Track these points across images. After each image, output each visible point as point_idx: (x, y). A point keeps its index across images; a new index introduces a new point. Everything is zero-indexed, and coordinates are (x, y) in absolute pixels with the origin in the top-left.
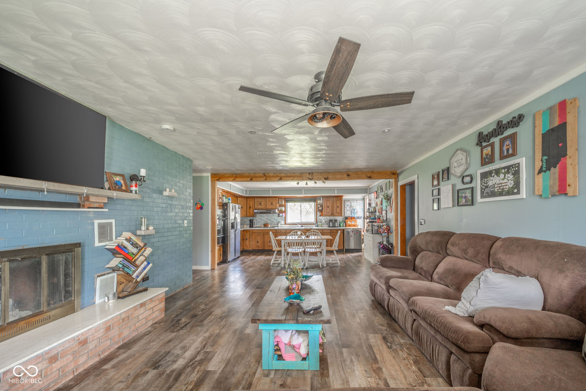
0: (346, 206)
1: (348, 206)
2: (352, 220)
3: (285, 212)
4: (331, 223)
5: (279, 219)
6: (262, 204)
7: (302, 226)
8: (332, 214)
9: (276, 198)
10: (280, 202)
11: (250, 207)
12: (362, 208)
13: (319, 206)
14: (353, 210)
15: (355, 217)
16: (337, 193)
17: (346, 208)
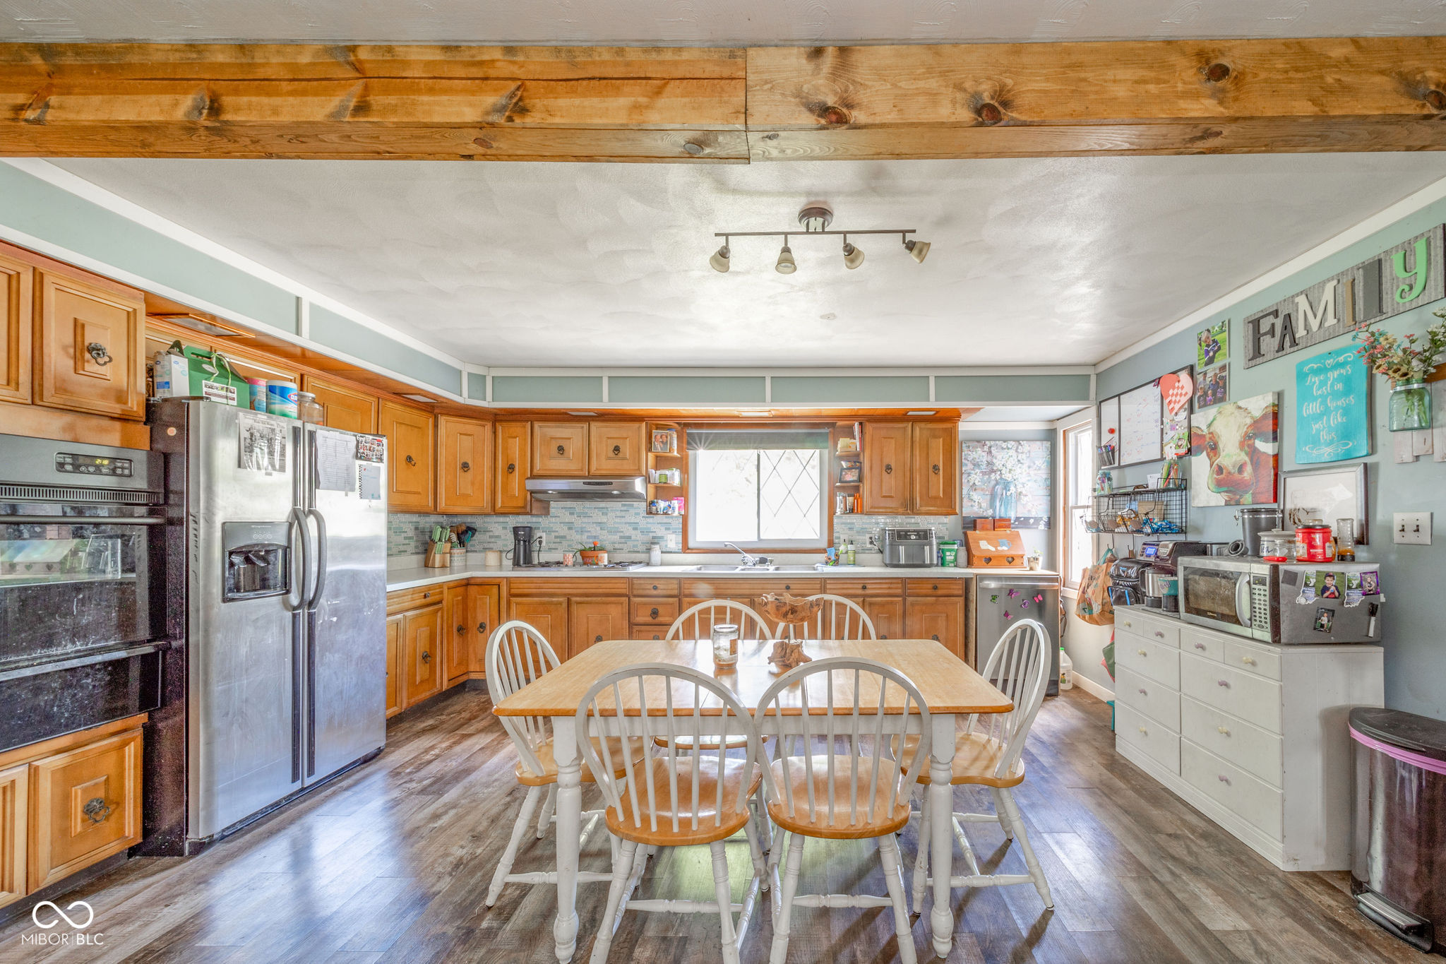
0: (970, 466)
1: (977, 465)
2: (1000, 532)
3: (682, 492)
4: (902, 549)
5: (655, 525)
6: (571, 449)
7: (763, 561)
8: (909, 507)
9: (636, 425)
10: (658, 446)
11: (511, 468)
12: (1045, 476)
13: (844, 464)
14: (999, 488)
15: (1010, 520)
16: (936, 400)
17: (969, 474)
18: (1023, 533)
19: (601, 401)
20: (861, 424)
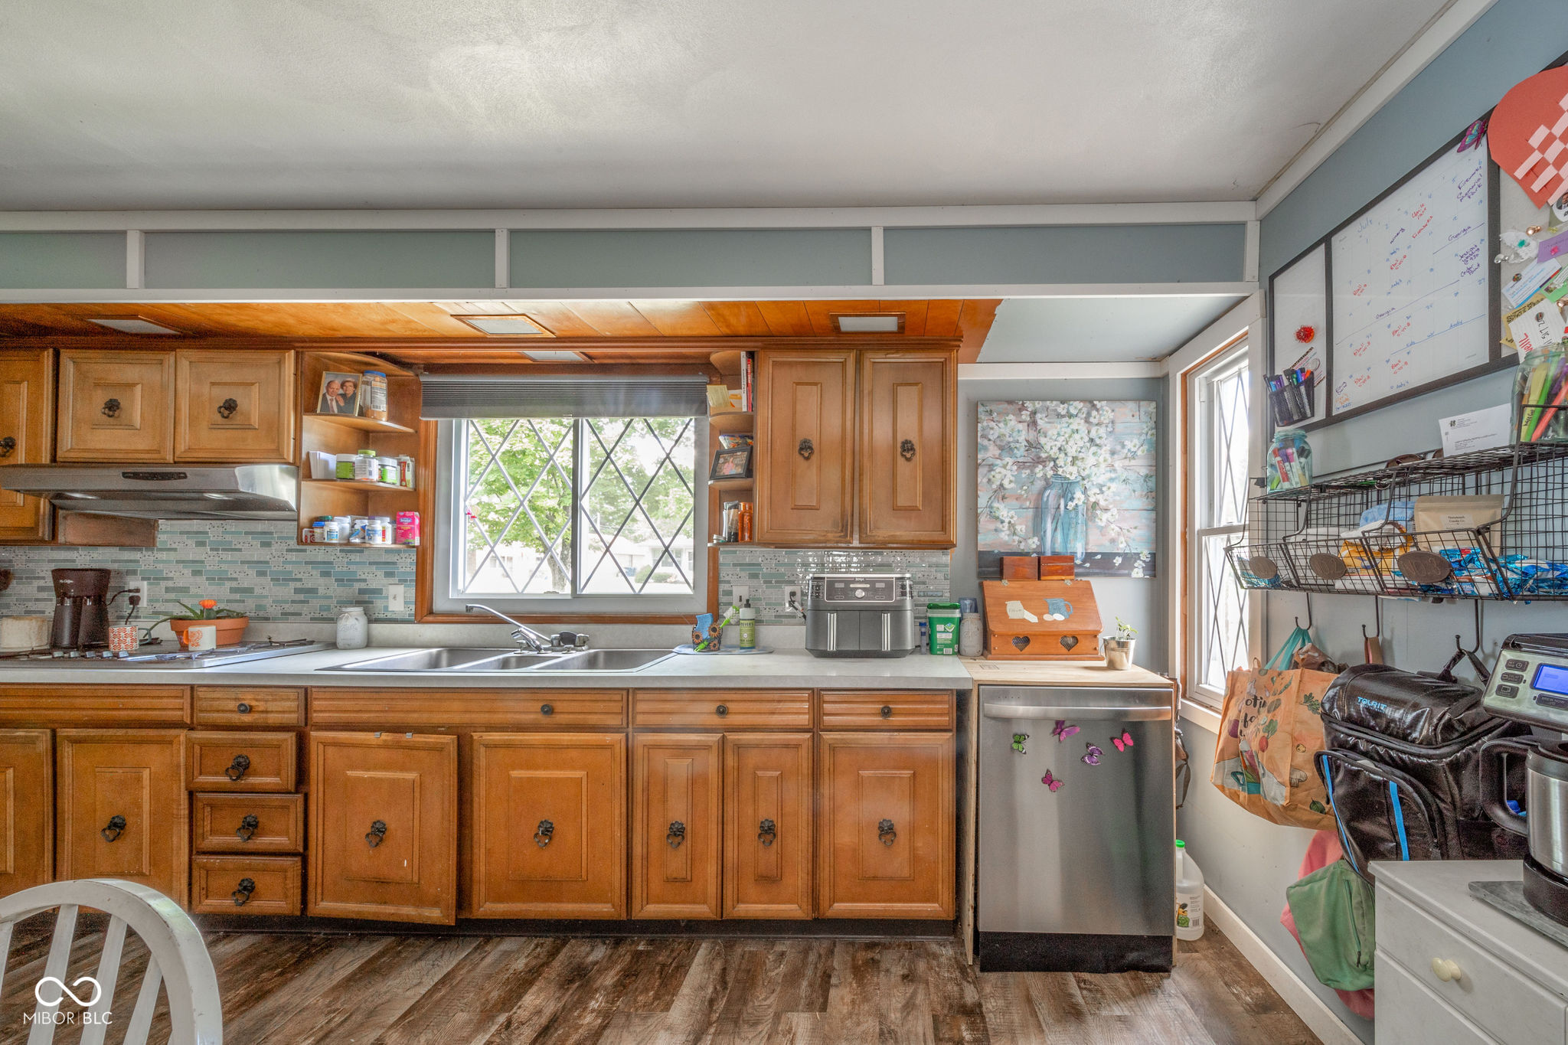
0: (993, 451)
1: (1006, 449)
2: (1051, 583)
4: (834, 619)
6: (136, 409)
8: (850, 529)
9: (272, 356)
11: (8, 446)
12: (1144, 471)
13: (725, 442)
14: (1051, 495)
15: (1071, 558)
16: (886, 283)
17: (991, 467)
18: (1100, 586)
19: (123, 285)
20: (751, 355)
